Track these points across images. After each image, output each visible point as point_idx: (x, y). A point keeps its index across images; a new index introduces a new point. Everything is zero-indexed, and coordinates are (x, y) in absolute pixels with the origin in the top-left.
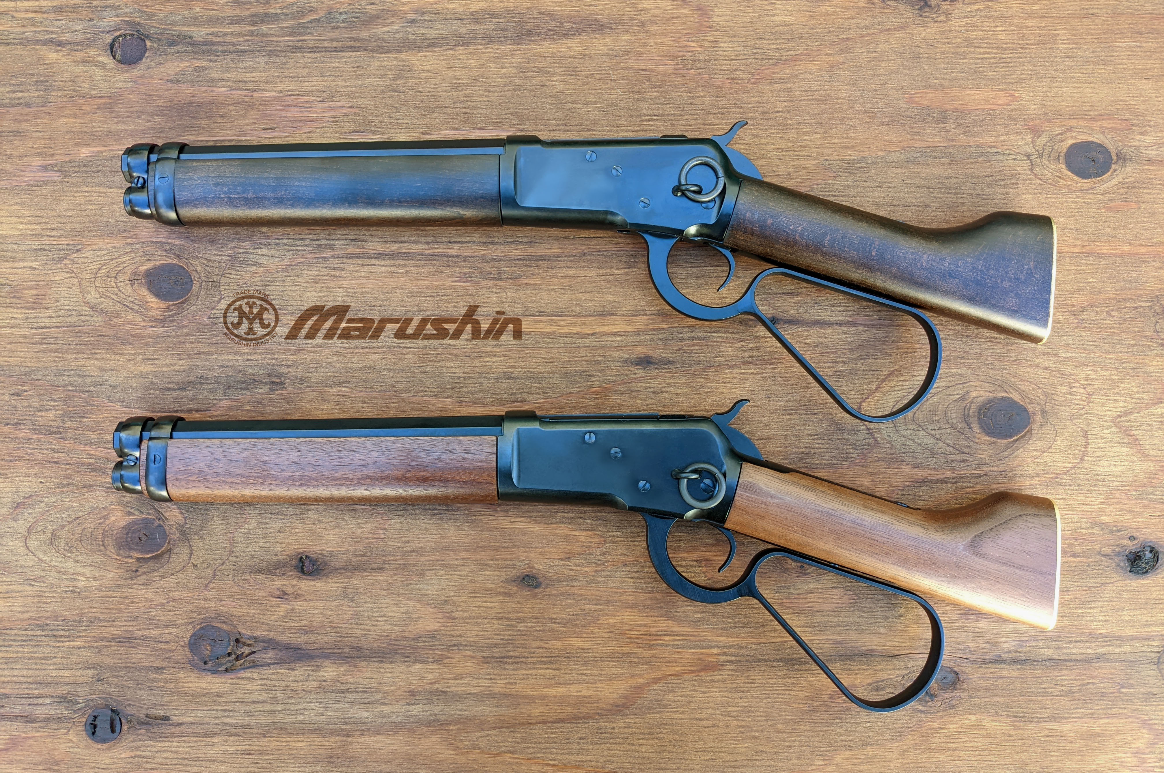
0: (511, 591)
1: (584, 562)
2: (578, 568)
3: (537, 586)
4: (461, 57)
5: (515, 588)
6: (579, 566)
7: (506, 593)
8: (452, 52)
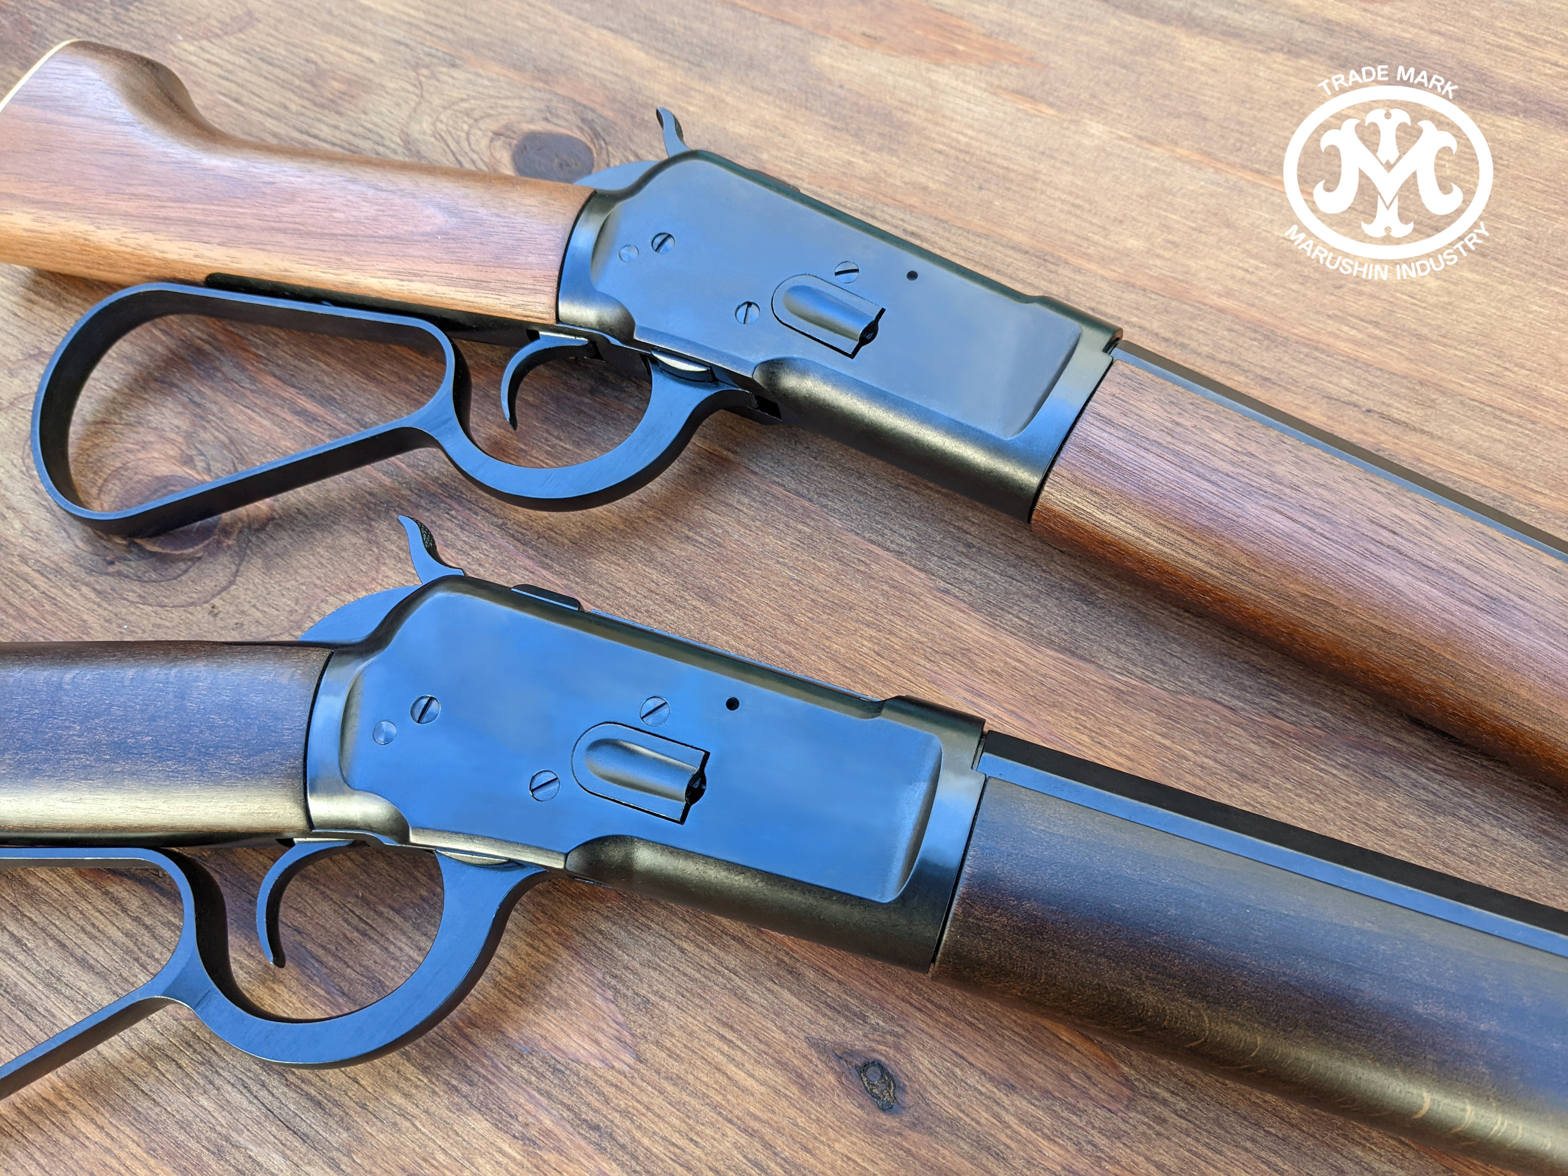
0: (818, 1081)
1: (1047, 1121)
2: (1023, 1131)
3: (887, 1108)
4: (1275, 66)
5: (831, 1078)
6: (1029, 1125)
7: (800, 1076)
8: (1260, 55)
